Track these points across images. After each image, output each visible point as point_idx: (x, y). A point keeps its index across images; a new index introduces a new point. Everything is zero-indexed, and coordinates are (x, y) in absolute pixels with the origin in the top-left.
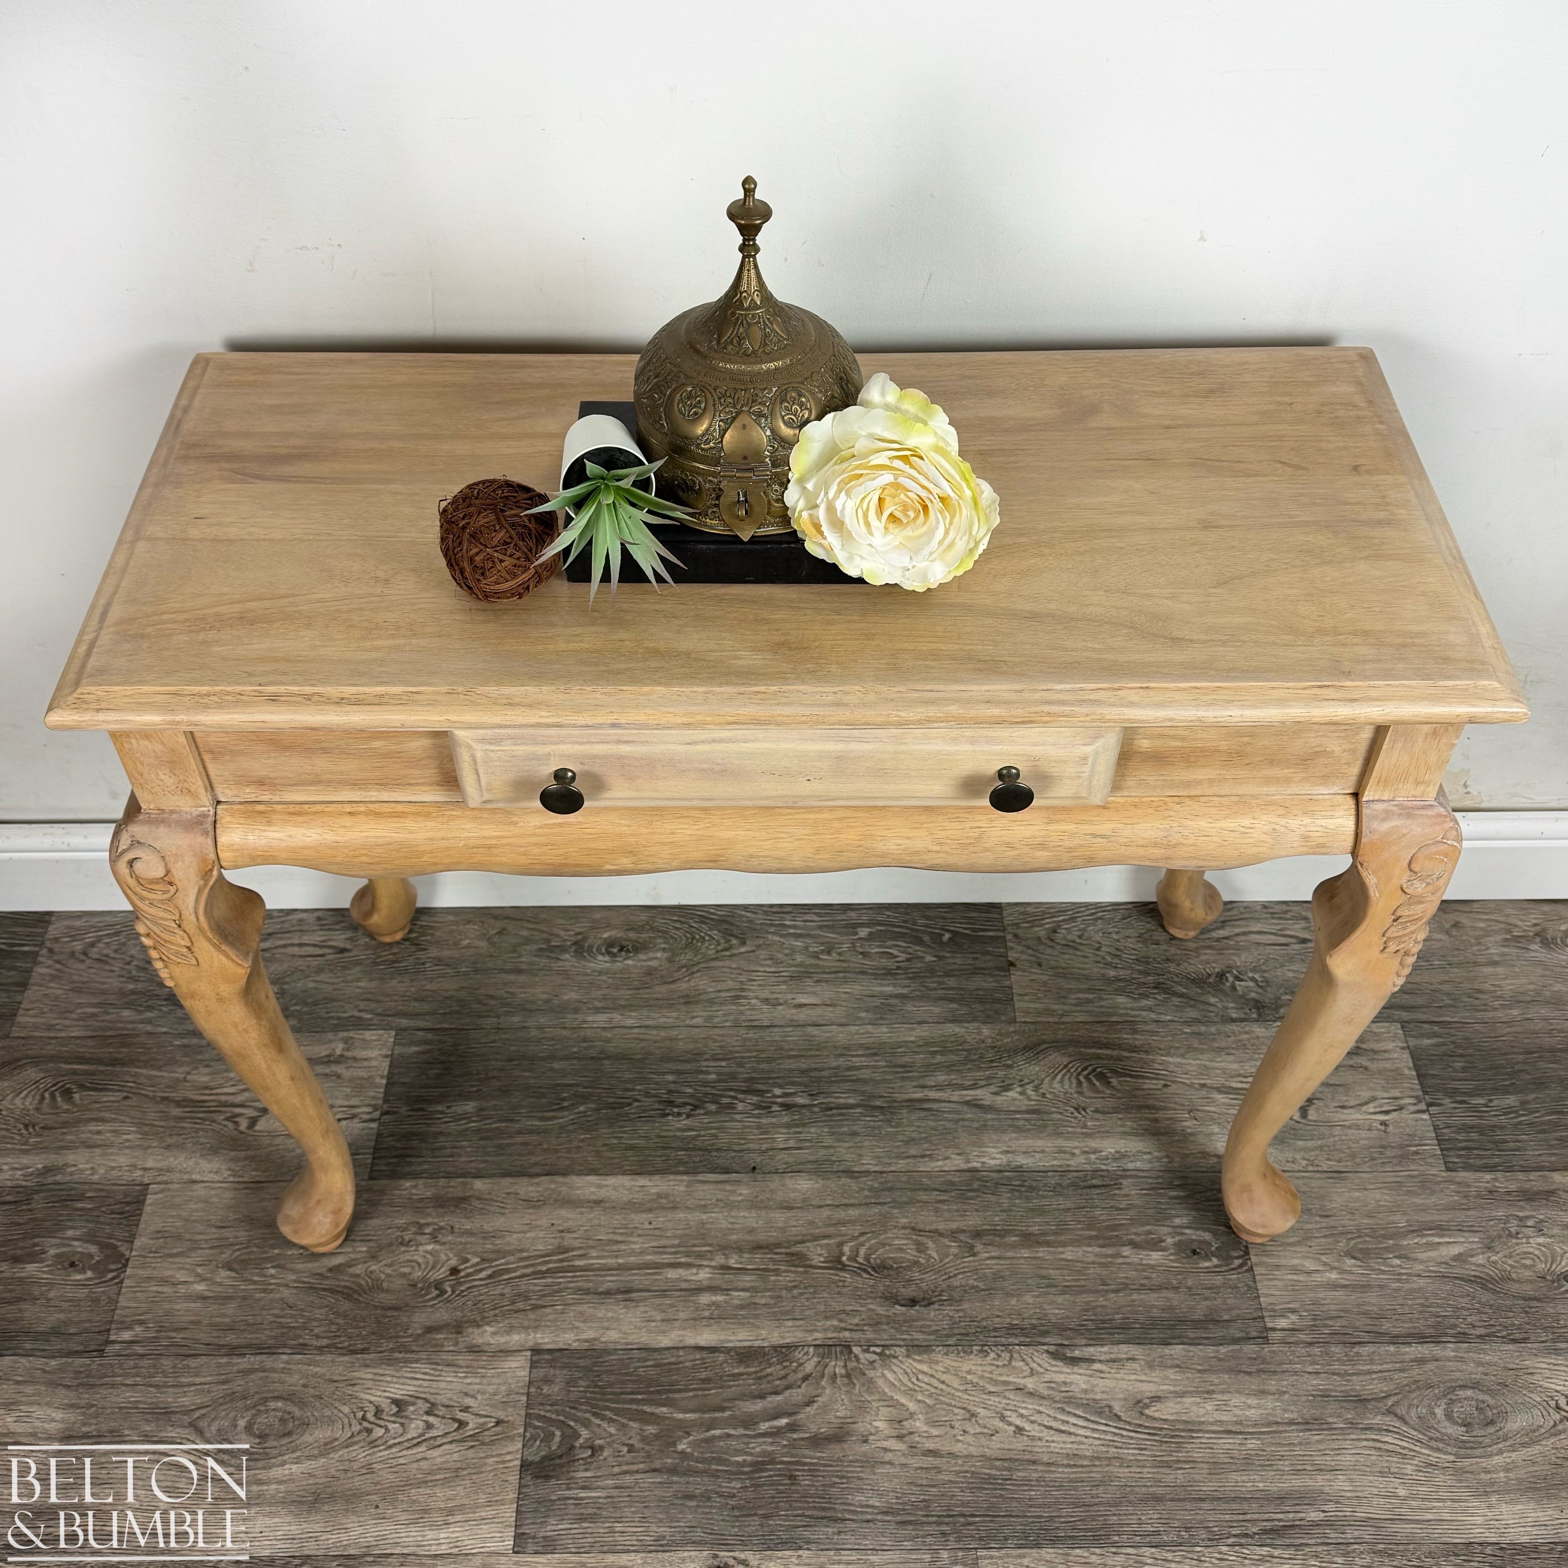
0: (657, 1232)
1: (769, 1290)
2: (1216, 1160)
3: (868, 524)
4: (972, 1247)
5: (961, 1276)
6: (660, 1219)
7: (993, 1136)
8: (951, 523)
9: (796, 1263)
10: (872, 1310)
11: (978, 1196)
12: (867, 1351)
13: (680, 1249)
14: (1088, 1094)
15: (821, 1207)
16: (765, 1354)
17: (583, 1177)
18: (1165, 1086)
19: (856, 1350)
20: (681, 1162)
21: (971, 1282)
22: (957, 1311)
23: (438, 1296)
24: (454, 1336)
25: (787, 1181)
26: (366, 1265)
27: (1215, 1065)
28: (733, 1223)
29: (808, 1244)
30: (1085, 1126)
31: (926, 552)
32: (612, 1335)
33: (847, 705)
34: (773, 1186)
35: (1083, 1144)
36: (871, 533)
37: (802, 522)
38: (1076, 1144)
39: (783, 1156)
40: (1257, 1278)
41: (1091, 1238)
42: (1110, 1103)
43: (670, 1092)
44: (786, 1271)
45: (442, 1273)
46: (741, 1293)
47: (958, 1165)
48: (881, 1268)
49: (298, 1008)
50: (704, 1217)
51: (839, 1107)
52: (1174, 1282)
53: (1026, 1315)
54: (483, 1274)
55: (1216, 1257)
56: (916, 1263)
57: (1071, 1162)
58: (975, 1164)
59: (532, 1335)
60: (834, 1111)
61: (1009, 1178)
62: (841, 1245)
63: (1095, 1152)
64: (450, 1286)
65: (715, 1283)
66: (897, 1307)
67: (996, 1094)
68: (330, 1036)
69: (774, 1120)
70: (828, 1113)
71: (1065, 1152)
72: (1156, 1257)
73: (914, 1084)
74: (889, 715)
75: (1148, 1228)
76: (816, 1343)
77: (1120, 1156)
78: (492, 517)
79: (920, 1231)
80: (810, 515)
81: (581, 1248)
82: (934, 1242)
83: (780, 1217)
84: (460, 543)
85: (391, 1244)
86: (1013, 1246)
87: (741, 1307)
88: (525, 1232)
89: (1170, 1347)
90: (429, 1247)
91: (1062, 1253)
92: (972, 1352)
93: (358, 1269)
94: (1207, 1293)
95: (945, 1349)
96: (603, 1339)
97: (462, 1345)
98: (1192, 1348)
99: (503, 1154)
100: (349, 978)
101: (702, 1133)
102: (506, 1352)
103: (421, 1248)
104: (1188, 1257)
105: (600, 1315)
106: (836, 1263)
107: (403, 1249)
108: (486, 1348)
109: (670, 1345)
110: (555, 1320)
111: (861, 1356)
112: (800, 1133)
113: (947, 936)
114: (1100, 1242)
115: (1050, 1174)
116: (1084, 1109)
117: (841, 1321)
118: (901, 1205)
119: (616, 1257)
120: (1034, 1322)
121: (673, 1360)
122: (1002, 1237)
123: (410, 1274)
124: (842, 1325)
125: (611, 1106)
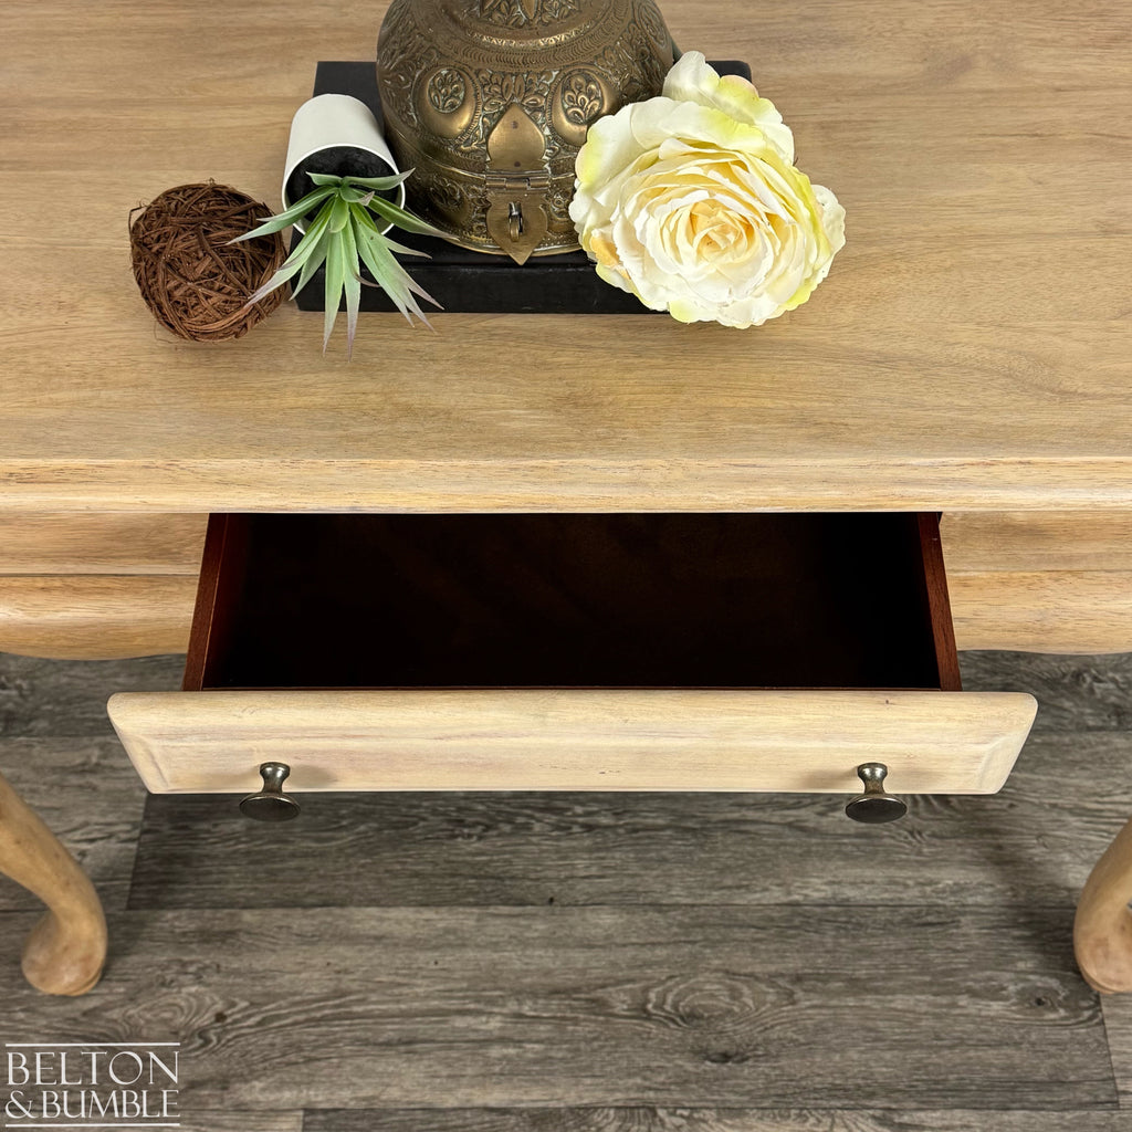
0: (444, 974)
1: (566, 1042)
2: (1065, 893)
3: (675, 248)
4: (791, 994)
5: (778, 1028)
6: (449, 959)
7: (818, 864)
8: (782, 248)
9: (597, 1010)
10: (681, 1066)
11: (799, 935)
12: (673, 1114)
13: (469, 993)
14: (925, 815)
15: (624, 945)
16: (560, 1117)
17: (363, 909)
18: (1011, 806)
19: (661, 1113)
20: (471, 893)
21: (789, 1034)
22: (774, 1068)
23: (202, 1046)
24: (218, 1092)
25: (588, 915)
26: (123, 1010)
27: (1067, 781)
28: (527, 964)
29: (610, 989)
30: (920, 853)
31: (749, 285)
32: (394, 1093)
33: (646, 485)
34: (572, 920)
35: (916, 874)
36: (679, 260)
37: (592, 243)
38: (910, 874)
39: (583, 885)
40: (1109, 1032)
41: (925, 984)
42: (949, 826)
43: (460, 809)
44: (585, 1020)
45: (206, 1019)
46: (536, 1046)
47: (777, 898)
48: (691, 1017)
49: (49, 707)
50: (495, 956)
51: (647, 828)
52: (1016, 1037)
53: (849, 1074)
54: (252, 1021)
55: (1065, 1007)
56: (730, 1012)
57: (904, 896)
58: (796, 897)
59: (305, 1091)
60: (641, 834)
61: (835, 914)
62: (646, 990)
63: (931, 883)
64: (215, 1034)
65: (507, 1034)
66: (708, 1063)
67: (822, 814)
68: (85, 740)
69: (574, 843)
70: (634, 835)
71: (896, 883)
72: (996, 1007)
73: (731, 802)
74: (699, 498)
75: (988, 973)
76: (620, 1104)
77: (959, 889)
78: (194, 240)
79: (734, 974)
80: (603, 235)
81: (359, 992)
82: (750, 988)
83: (579, 957)
84: (155, 273)
85: (151, 985)
86: (838, 994)
87: (535, 1062)
88: (299, 972)
89: (1010, 1112)
90: (193, 989)
91: (891, 1001)
92: (789, 1116)
93: (115, 1014)
94: (1052, 1049)
95: (760, 1113)
96: (384, 1097)
97: (227, 1103)
98: (1033, 1114)
99: (275, 881)
100: (105, 673)
101: (495, 858)
102: (276, 1112)
103: (184, 990)
104: (1031, 1007)
105: (380, 1069)
106: (641, 1012)
107: (164, 990)
108: (255, 1107)
109: (456, 1104)
110: (330, 1075)
111: (667, 1120)
112: (603, 858)
114: (935, 989)
115: (880, 909)
116: (920, 833)
117: (645, 1078)
118: (713, 944)
119: (398, 1002)
120: (860, 1082)
121: (460, 1122)
122: (825, 982)
123: (171, 1020)
124: (647, 1083)
125: (394, 826)
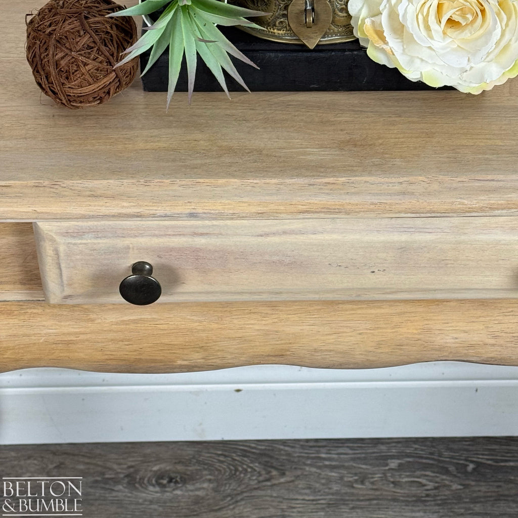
3: (428, 28)
8: (507, 25)
31: (484, 52)
33: (413, 193)
36: (432, 38)
37: (364, 29)
74: (452, 203)
78: (77, 23)
80: (373, 22)
84: (46, 49)
113: (471, 467)
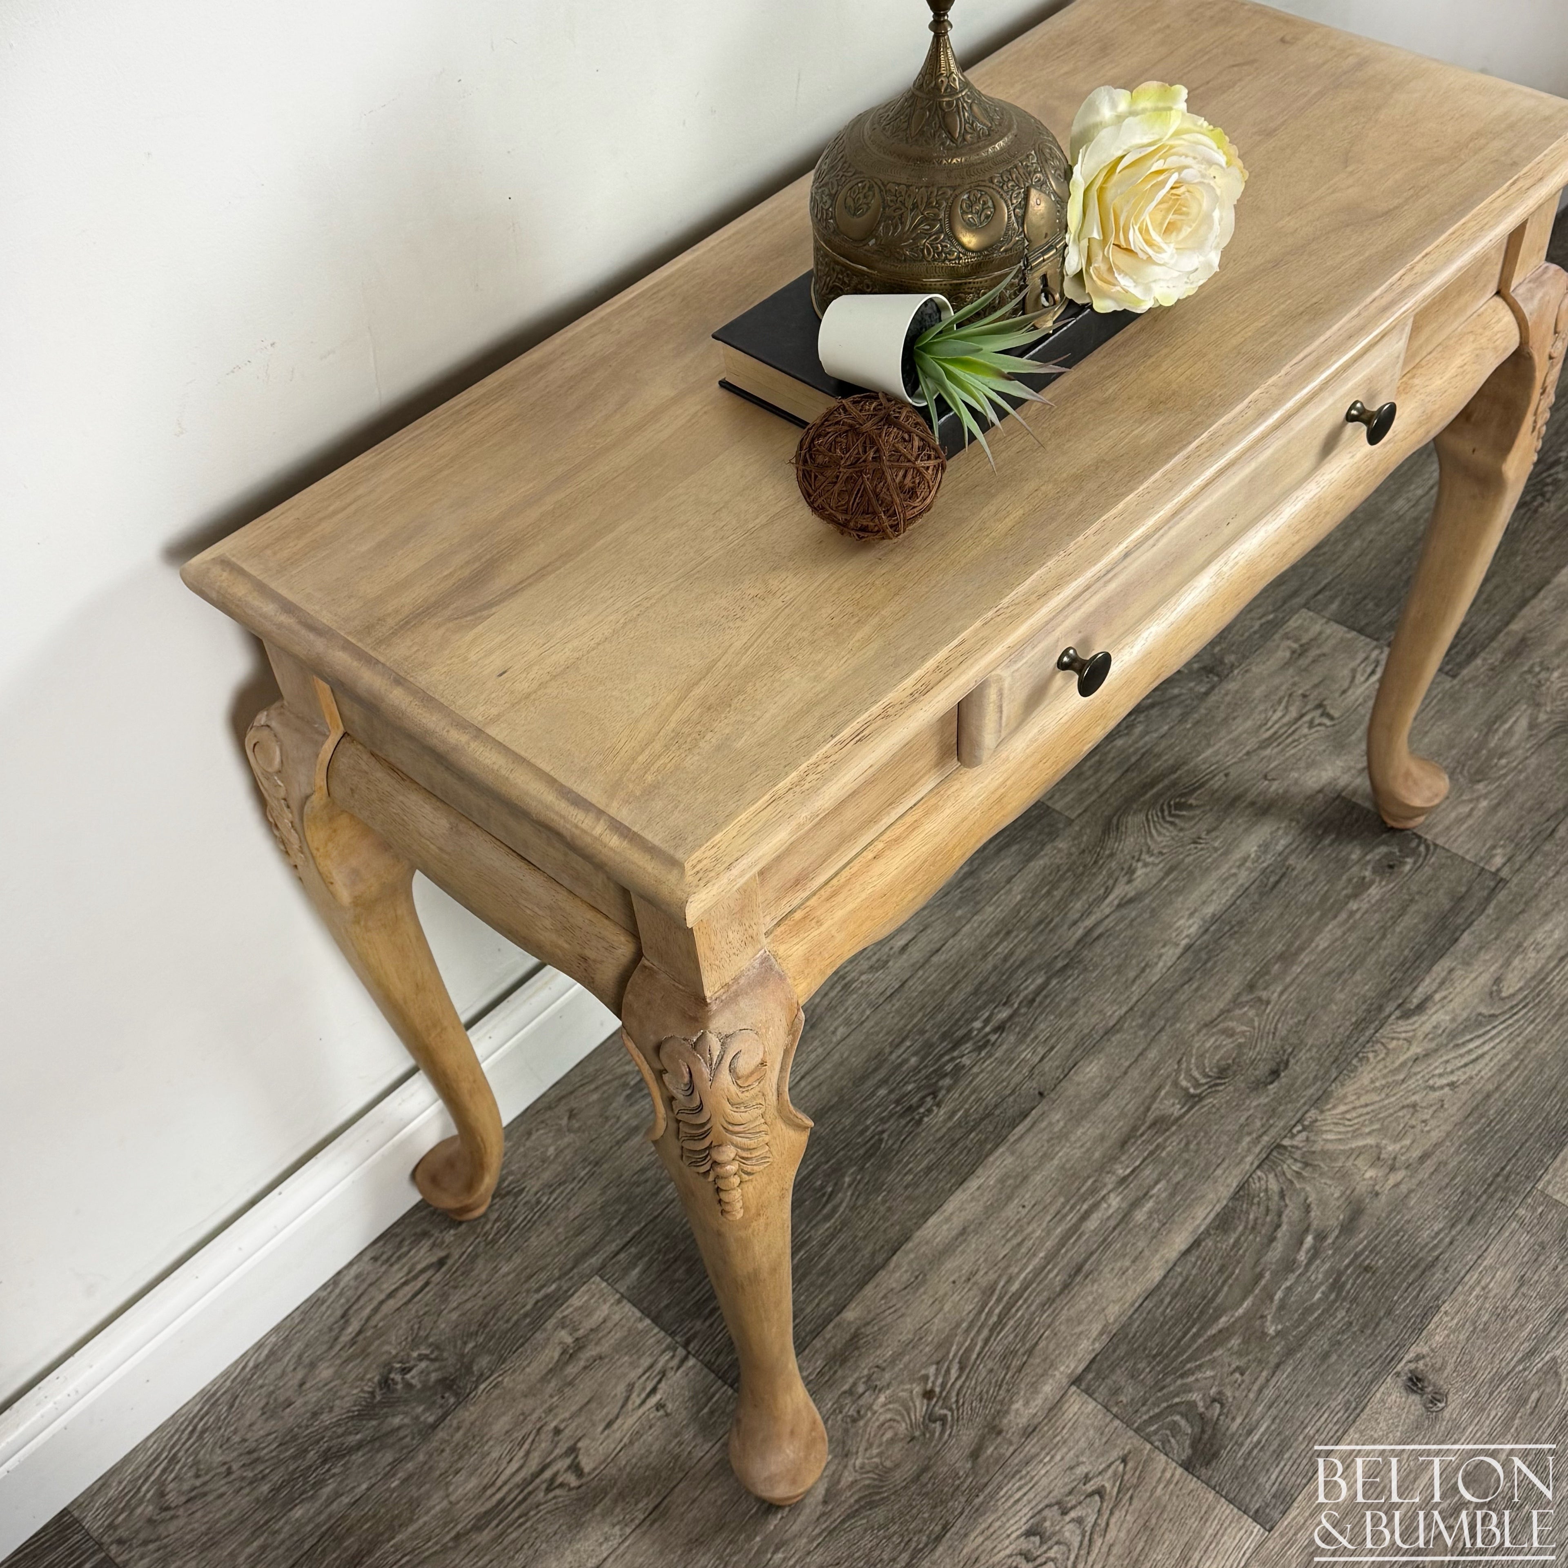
0: (1039, 1208)
1: (1173, 1164)
2: (1321, 796)
4: (1260, 999)
5: (1280, 1025)
6: (1027, 1195)
7: (1169, 912)
9: (1164, 1126)
10: (1259, 1105)
11: (1216, 962)
12: (1293, 1136)
13: (1072, 1202)
14: (1187, 826)
15: (1125, 1073)
16: (1234, 1210)
17: (925, 1226)
18: (1226, 775)
19: (1286, 1142)
20: (982, 1143)
21: (1291, 1022)
22: (1310, 1050)
23: (944, 1425)
24: (999, 1439)
25: (1076, 1079)
26: (850, 1468)
27: (1235, 733)
28: (1082, 1146)
29: (1154, 1106)
30: (1216, 850)
32: (1113, 1311)
34: (1071, 1091)
35: (1231, 863)
38: (1227, 866)
39: (1047, 1065)
40: (1447, 846)
41: (1321, 918)
42: (1210, 819)
43: (898, 1102)
44: (1166, 1140)
45: (920, 1407)
46: (1158, 1186)
47: (1174, 954)
48: (1223, 1072)
49: (471, 1345)
50: (1056, 1162)
51: (1038, 992)
52: (1406, 897)
53: (1353, 1009)
54: (954, 1373)
55: (1407, 856)
56: (1240, 1046)
57: (1240, 882)
58: (1184, 942)
59: (1057, 1373)
60: (1038, 1000)
61: (1218, 930)
62: (1176, 1084)
63: (1245, 859)
64: (941, 1408)
65: (1132, 1196)
66: (1270, 1087)
67: (1129, 882)
68: (539, 1336)
69: (1004, 1047)
70: (1036, 1004)
71: (1227, 879)
72: (1374, 892)
73: (1066, 927)
75: (1344, 878)
76: (1256, 1164)
77: (1265, 847)
79: (1212, 1022)
81: (1000, 1276)
82: (1231, 1019)
83: (1107, 1108)
85: (846, 1431)
86: (1284, 972)
87: (1172, 1195)
88: (941, 1309)
89: (1461, 940)
90: (882, 1399)
91: (1317, 946)
92: (1356, 1067)
93: (848, 1477)
94: (1432, 885)
95: (1337, 1082)
96: (1111, 1320)
97: (1015, 1439)
98: (1472, 928)
99: (835, 1274)
100: (484, 1277)
101: (967, 1106)
102: (1055, 1407)
103: (875, 1407)
104: (1391, 874)
105: (1084, 1307)
106: (1192, 1100)
107: (861, 1423)
108: (1036, 1421)
109: (1162, 1273)
110: (1058, 1345)
111: (1295, 1143)
112: (1036, 1037)
114: (1330, 916)
115: (1238, 902)
116: (1199, 838)
117: (1249, 1134)
118: (1175, 1018)
119: (1034, 1255)
120: (1364, 1007)
121: (1180, 1280)
122: (1268, 973)
123: (896, 1434)
124: (1254, 1135)
125: (868, 1155)
